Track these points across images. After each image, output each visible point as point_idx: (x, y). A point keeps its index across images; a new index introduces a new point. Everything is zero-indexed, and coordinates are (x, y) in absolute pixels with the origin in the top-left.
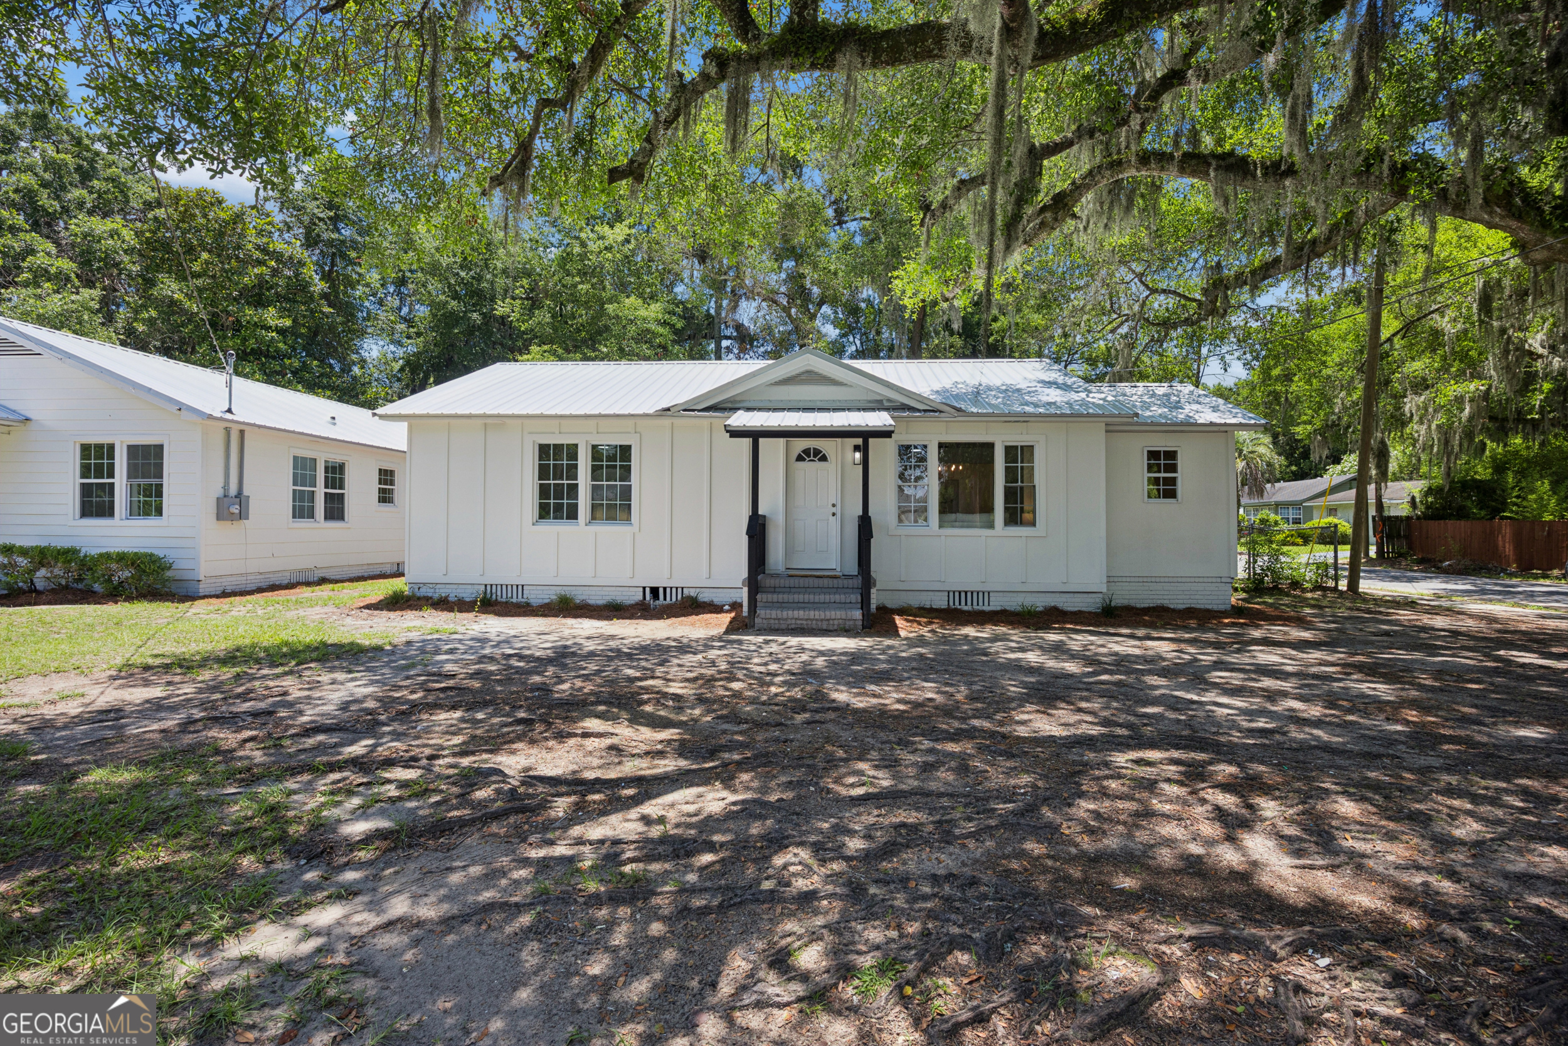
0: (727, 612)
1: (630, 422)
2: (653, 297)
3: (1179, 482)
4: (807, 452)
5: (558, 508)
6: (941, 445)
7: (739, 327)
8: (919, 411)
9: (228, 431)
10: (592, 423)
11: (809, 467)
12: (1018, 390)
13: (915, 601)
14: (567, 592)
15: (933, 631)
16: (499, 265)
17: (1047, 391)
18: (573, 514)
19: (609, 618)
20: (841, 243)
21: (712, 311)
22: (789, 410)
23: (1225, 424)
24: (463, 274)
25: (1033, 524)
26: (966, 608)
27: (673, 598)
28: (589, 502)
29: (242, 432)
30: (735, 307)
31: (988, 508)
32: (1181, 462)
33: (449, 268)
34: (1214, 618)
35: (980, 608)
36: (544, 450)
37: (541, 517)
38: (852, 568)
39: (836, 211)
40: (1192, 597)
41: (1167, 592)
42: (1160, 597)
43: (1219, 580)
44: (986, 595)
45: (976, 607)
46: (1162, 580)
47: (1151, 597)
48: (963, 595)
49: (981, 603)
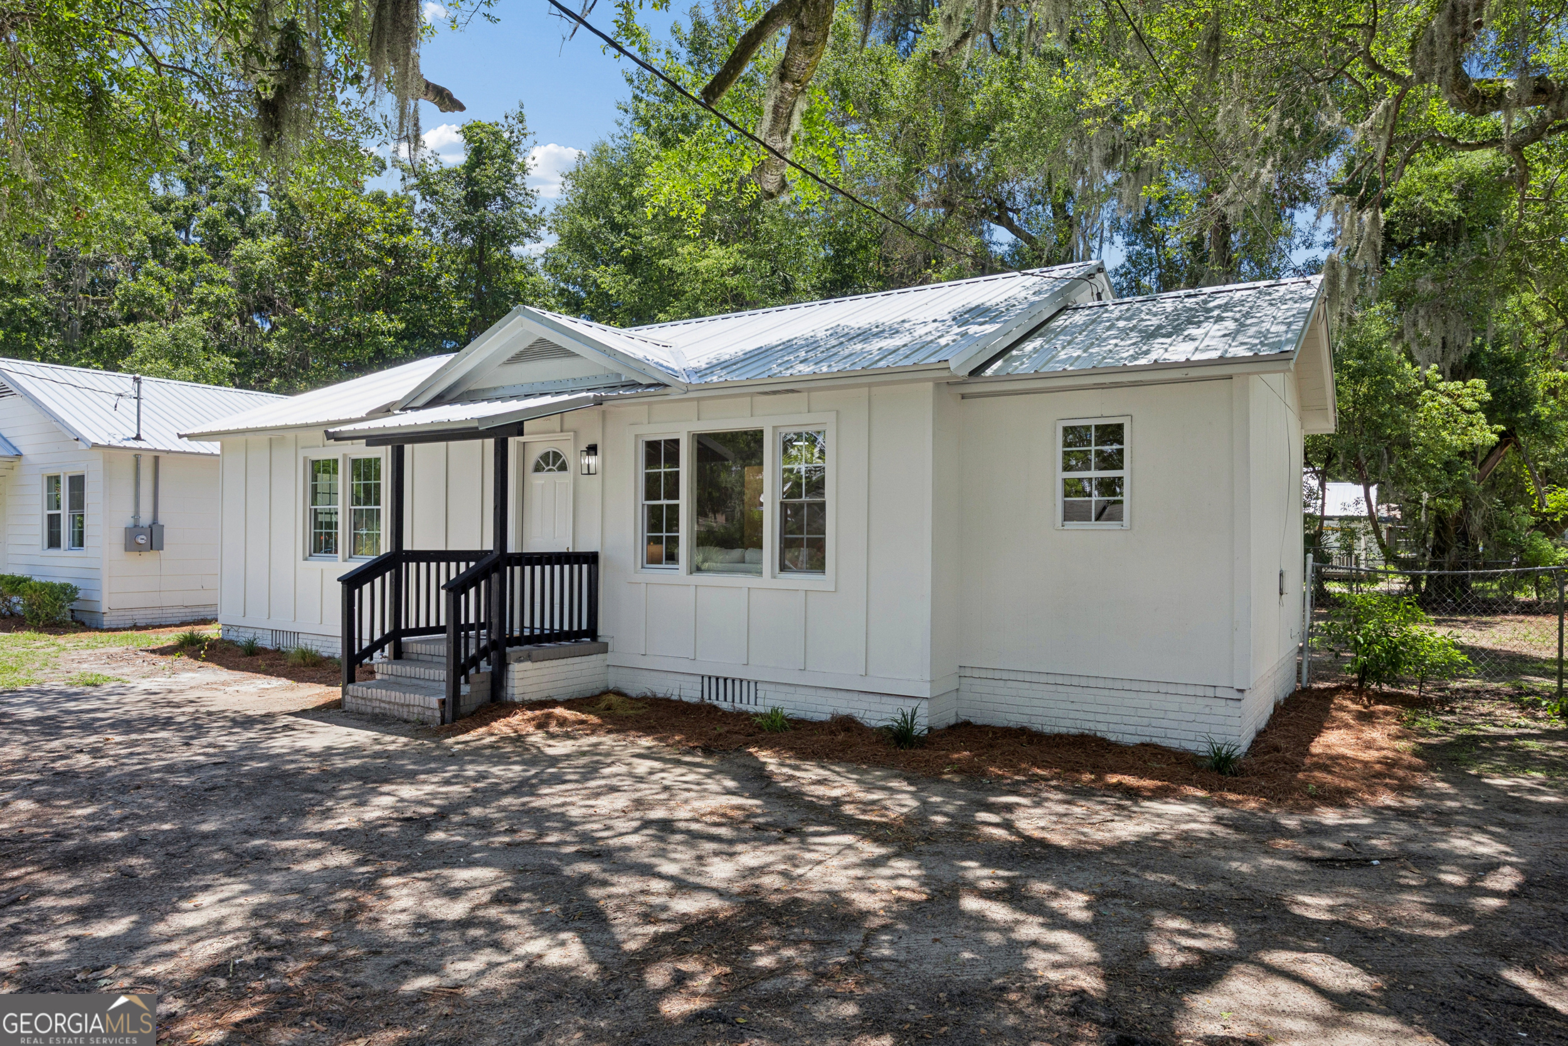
3: (1128, 489)
4: (545, 458)
5: (327, 539)
9: (137, 458)
11: (548, 480)
13: (660, 687)
25: (820, 567)
26: (724, 706)
28: (349, 532)
29: (157, 459)
31: (755, 541)
32: (1131, 446)
35: (744, 707)
36: (316, 467)
37: (316, 550)
40: (1154, 723)
41: (1104, 709)
42: (1091, 717)
43: (1210, 692)
44: (752, 685)
45: (738, 705)
46: (1092, 682)
47: (1072, 715)
48: (721, 683)
49: (745, 700)
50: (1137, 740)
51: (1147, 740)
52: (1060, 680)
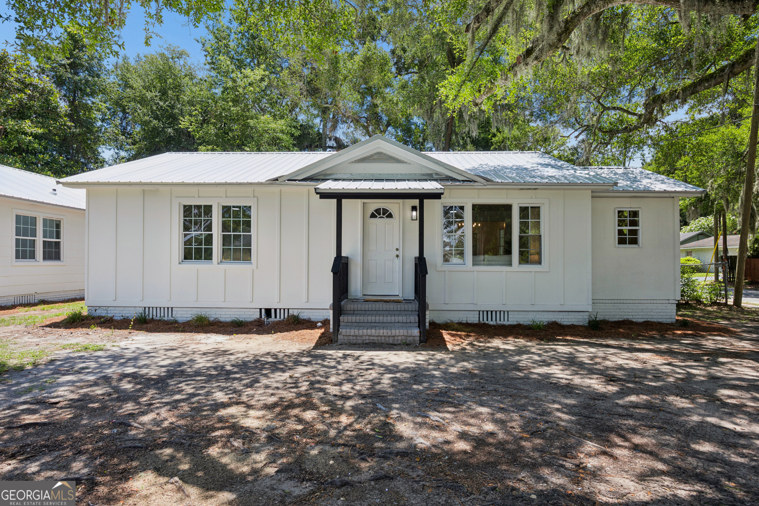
0: (320, 328)
1: (250, 189)
2: (282, 117)
3: (640, 234)
4: (378, 211)
5: (199, 251)
6: (474, 206)
7: (337, 140)
8: (459, 181)
10: (222, 189)
11: (380, 222)
12: (526, 169)
13: (456, 318)
14: (203, 313)
15: (471, 344)
16: (186, 98)
17: (546, 169)
18: (209, 256)
19: (230, 333)
20: (400, 84)
21: (321, 131)
22: (365, 180)
23: (675, 192)
24: (161, 103)
25: (539, 262)
26: (491, 323)
27: (281, 317)
28: (221, 247)
30: (334, 127)
31: (508, 251)
32: (641, 219)
33: (152, 99)
34: (669, 329)
35: (502, 322)
36: (187, 210)
37: (186, 258)
38: (410, 294)
39: (397, 69)
40: (649, 314)
41: (631, 311)
42: (626, 314)
43: (667, 302)
44: (506, 313)
45: (498, 322)
46: (628, 302)
47: (620, 314)
48: (489, 313)
49: (502, 319)
50: (643, 320)
51: (645, 320)
52: (616, 301)
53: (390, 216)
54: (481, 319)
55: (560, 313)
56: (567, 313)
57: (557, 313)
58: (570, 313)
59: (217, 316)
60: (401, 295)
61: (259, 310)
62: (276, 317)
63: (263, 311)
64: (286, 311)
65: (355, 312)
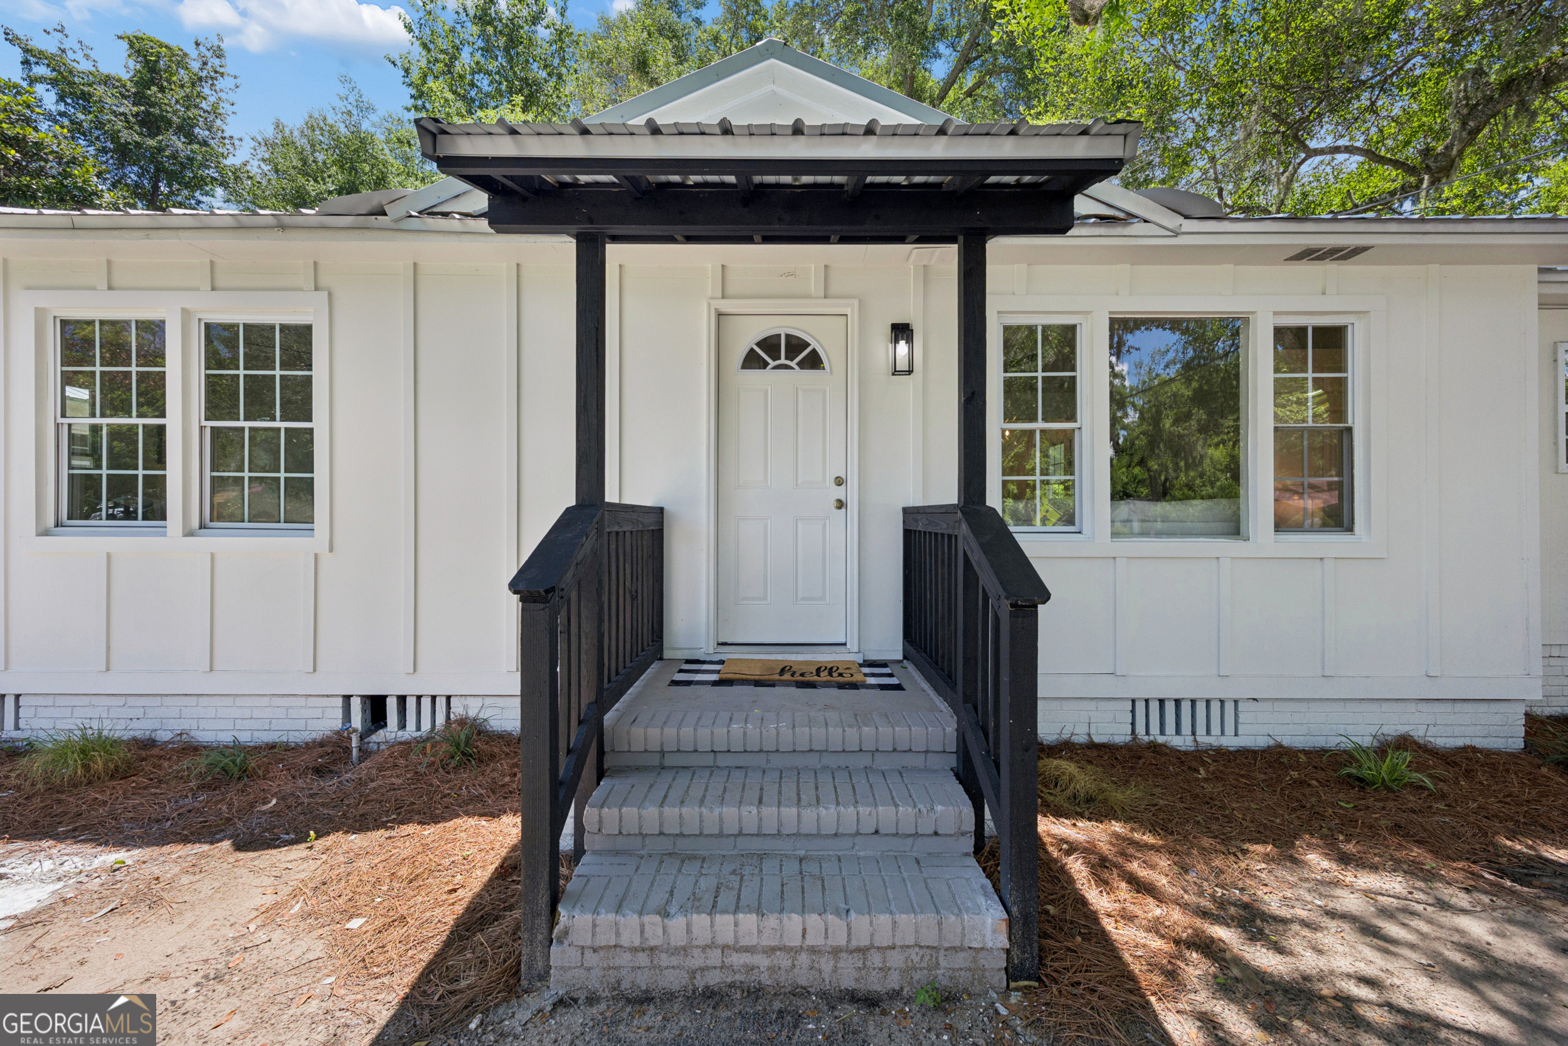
4: (770, 344)
5: (122, 488)
6: (1115, 323)
11: (778, 383)
13: (1049, 725)
18: (154, 506)
25: (1346, 523)
26: (1177, 742)
27: (421, 724)
31: (1225, 487)
35: (1214, 740)
37: (75, 512)
38: (890, 640)
44: (1229, 707)
45: (1203, 739)
48: (1170, 708)
49: (1216, 729)
53: (814, 362)
54: (1140, 729)
55: (1423, 707)
56: (1448, 707)
57: (1412, 707)
58: (1458, 706)
59: (184, 725)
60: (853, 645)
61: (339, 702)
62: (402, 725)
63: (356, 705)
64: (441, 703)
65: (669, 761)
